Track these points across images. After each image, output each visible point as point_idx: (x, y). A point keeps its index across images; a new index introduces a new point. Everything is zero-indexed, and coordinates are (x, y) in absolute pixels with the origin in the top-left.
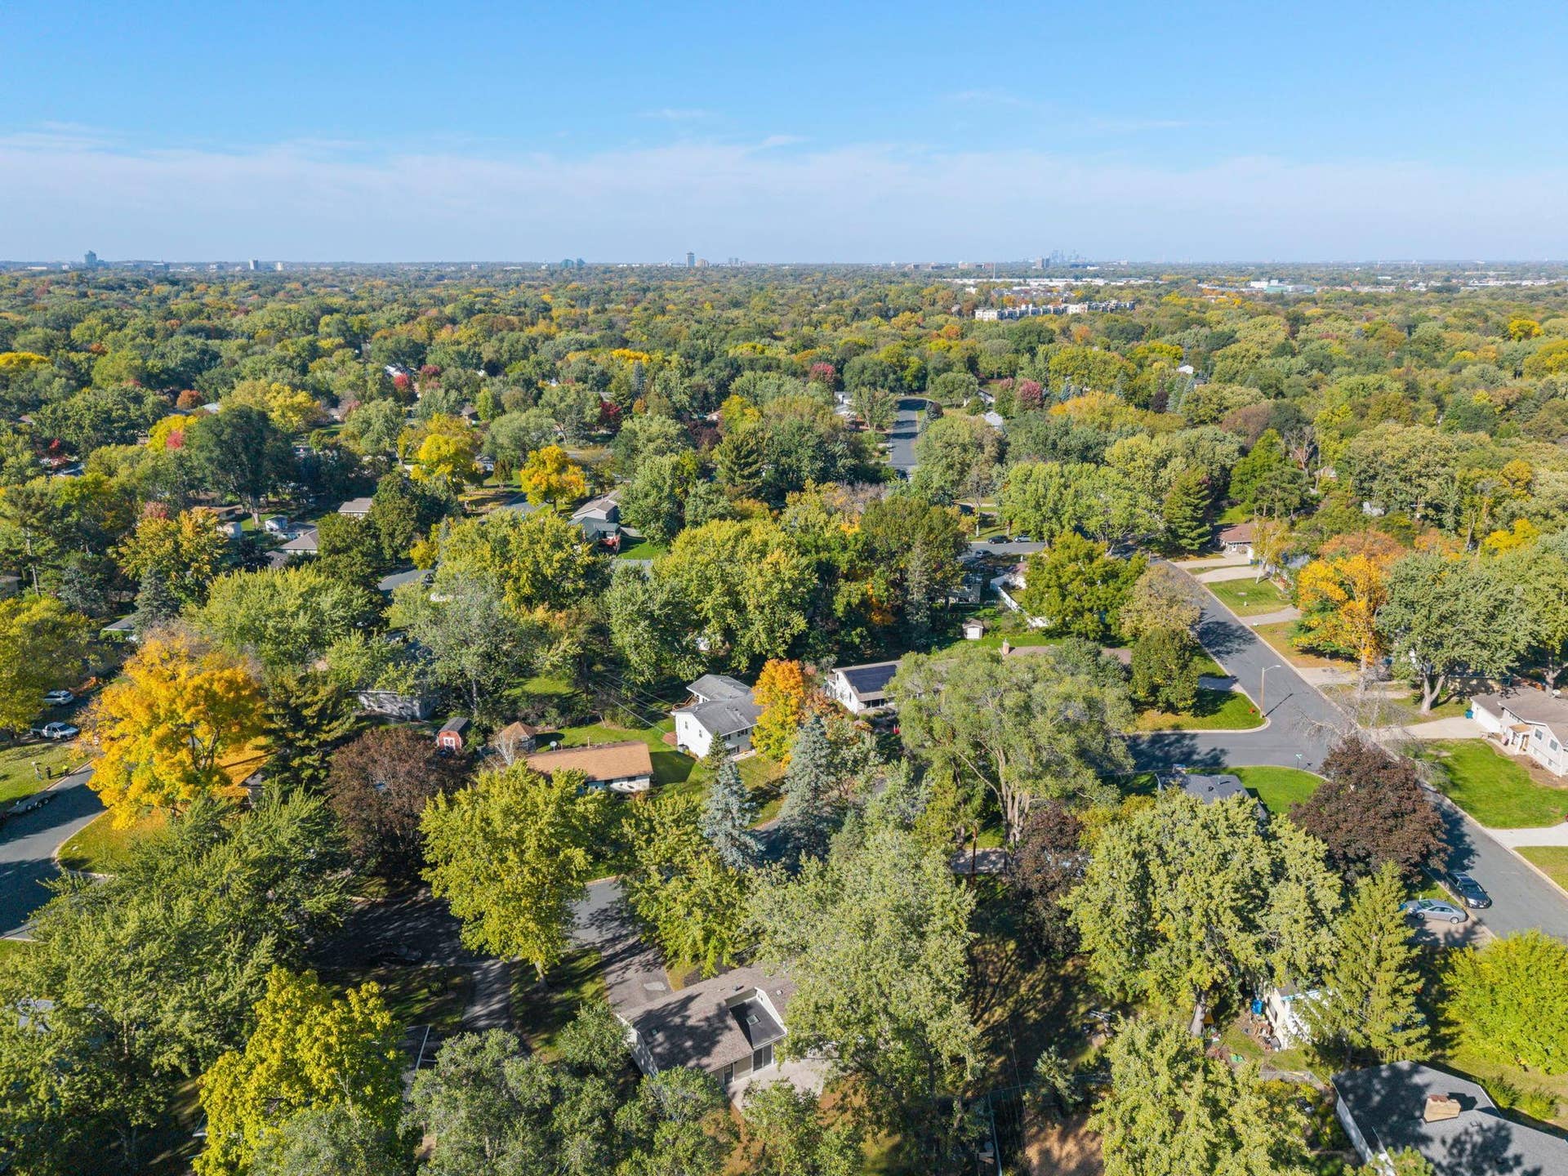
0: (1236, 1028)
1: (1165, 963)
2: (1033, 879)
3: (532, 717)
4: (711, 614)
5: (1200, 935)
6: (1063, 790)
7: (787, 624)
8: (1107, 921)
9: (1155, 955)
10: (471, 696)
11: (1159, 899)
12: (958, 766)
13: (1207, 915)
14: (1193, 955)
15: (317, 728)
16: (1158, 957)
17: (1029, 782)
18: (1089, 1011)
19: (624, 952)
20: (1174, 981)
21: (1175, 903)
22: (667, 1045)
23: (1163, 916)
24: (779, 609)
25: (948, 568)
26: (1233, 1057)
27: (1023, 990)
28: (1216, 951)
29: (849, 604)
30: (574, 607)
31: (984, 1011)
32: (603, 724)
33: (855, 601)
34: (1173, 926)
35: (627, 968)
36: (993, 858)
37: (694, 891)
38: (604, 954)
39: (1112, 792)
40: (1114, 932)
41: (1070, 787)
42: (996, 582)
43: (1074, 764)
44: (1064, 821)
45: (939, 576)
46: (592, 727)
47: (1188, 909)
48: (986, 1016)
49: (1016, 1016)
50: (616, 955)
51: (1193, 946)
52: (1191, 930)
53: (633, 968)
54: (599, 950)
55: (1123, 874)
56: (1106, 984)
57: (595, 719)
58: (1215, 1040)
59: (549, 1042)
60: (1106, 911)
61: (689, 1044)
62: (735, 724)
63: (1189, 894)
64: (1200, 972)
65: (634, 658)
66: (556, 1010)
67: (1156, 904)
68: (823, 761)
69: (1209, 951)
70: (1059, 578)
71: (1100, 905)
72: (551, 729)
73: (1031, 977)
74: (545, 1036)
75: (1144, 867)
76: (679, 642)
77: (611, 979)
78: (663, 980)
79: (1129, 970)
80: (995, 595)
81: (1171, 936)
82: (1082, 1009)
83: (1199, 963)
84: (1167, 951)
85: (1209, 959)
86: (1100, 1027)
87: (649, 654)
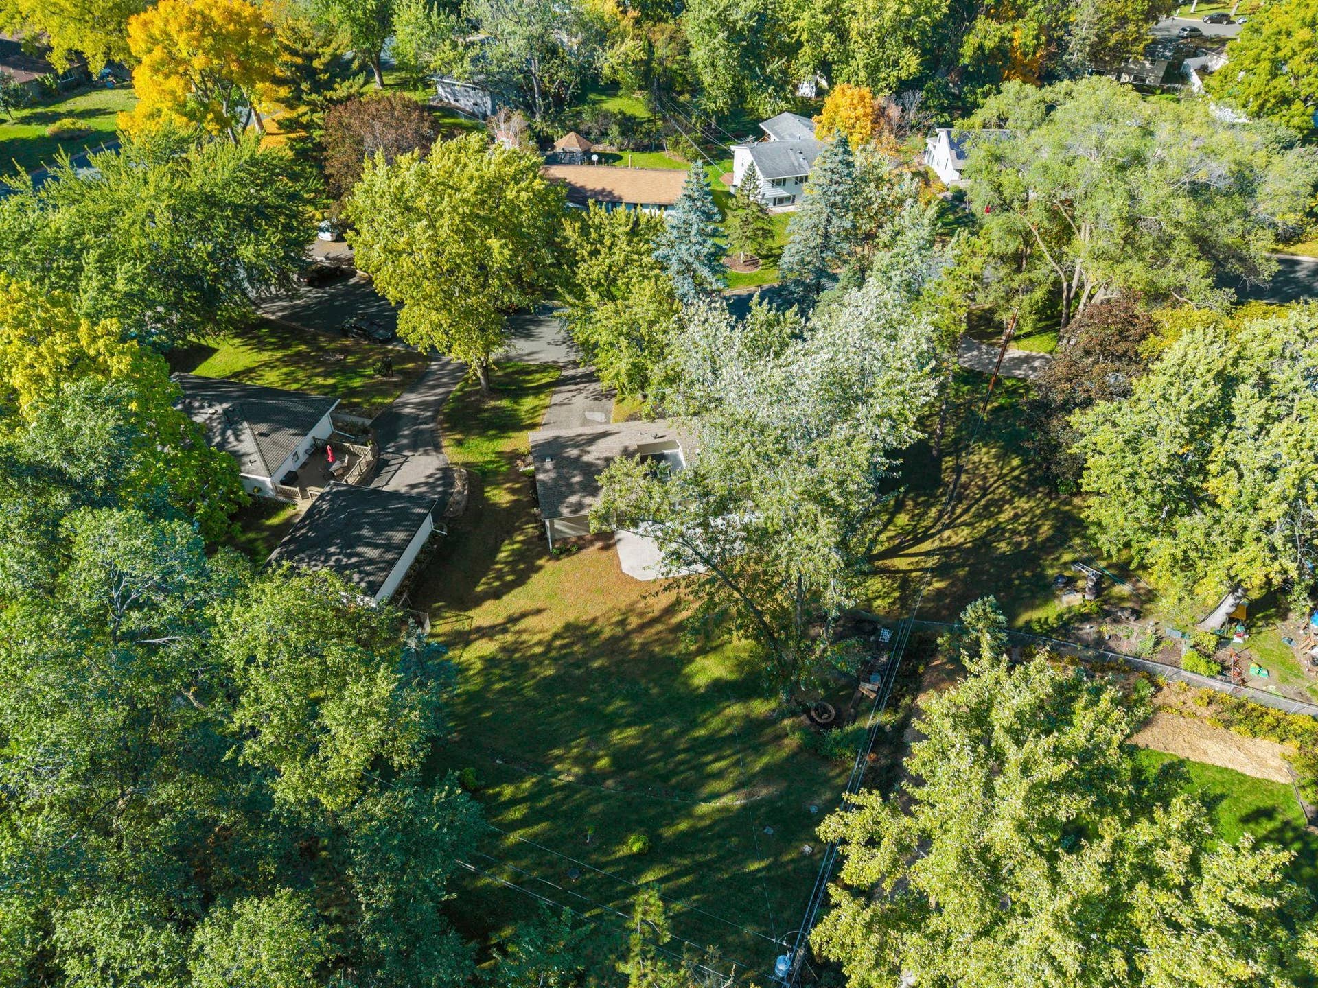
0: (1273, 635)
1: (1199, 537)
2: (1059, 387)
3: (595, 134)
4: (805, 36)
5: (1275, 512)
6: (1152, 283)
7: (896, 63)
8: (1130, 458)
9: (1187, 520)
10: (534, 98)
11: (1228, 446)
12: (1027, 243)
13: (1301, 486)
14: (1247, 537)
15: (329, 85)
16: (1192, 525)
17: (1102, 264)
18: (1074, 562)
19: (583, 376)
20: (1201, 563)
21: (1251, 457)
22: (553, 475)
23: (1222, 472)
24: (891, 42)
25: (1131, 27)
26: (1253, 669)
27: (1003, 517)
28: (1291, 539)
29: (981, 47)
30: (671, 21)
31: (947, 527)
32: (666, 154)
33: (990, 44)
34: (1234, 488)
35: (580, 390)
36: (1037, 364)
37: (625, 317)
38: (564, 373)
39: (1225, 296)
40: (1133, 476)
41: (1163, 283)
42: (1192, 63)
43: (1182, 246)
44: (1131, 320)
45: (1114, 39)
46: (655, 154)
47: (1271, 471)
48: (947, 534)
49: (983, 544)
50: (574, 377)
51: (1254, 523)
52: (1262, 503)
53: (585, 394)
54: (560, 368)
55: (1184, 399)
56: (1102, 539)
57: (660, 148)
58: (1237, 640)
59: (459, 443)
60: (1133, 444)
61: (577, 479)
62: (794, 169)
63: (1285, 448)
64: (1250, 563)
65: (707, 79)
66: (486, 415)
67: (1220, 451)
68: (838, 199)
69: (1277, 538)
70: (1278, 49)
71: (1130, 433)
72: (612, 150)
73: (1022, 504)
74: (458, 437)
75: (1226, 397)
76: (763, 68)
77: (557, 398)
78: (607, 412)
79: (1144, 529)
80: (1184, 78)
81: (1226, 502)
82: (1067, 557)
83: (1252, 549)
84: (1208, 521)
85: (1273, 549)
86: (1081, 583)
87: (726, 79)
